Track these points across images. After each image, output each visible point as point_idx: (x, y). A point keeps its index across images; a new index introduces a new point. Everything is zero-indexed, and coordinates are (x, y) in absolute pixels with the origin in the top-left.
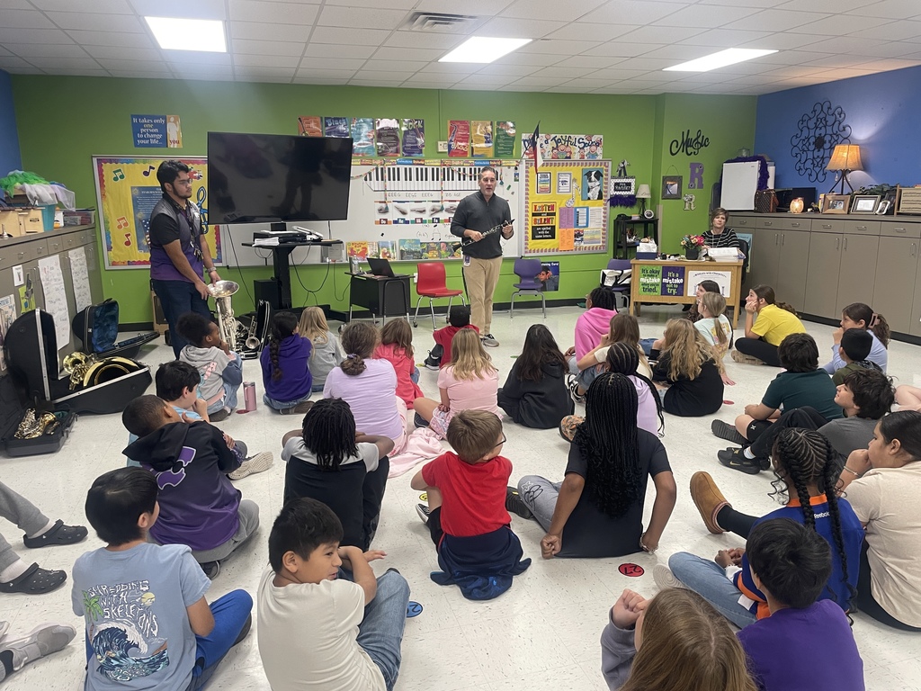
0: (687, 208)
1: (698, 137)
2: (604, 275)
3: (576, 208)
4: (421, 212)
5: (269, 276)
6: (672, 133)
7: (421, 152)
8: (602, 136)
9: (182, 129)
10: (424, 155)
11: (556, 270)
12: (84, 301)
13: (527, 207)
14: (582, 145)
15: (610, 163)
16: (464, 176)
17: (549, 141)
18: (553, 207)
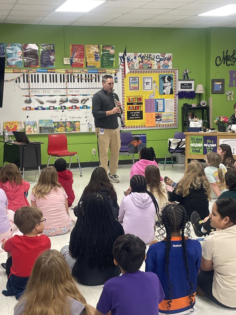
0: (228, 99)
1: (234, 54)
2: (170, 142)
3: (156, 100)
4: (53, 102)
6: (217, 52)
7: (52, 64)
8: (171, 54)
10: (54, 66)
11: (144, 139)
13: (123, 99)
14: (158, 60)
15: (177, 71)
16: (81, 79)
17: (137, 57)
18: (140, 99)
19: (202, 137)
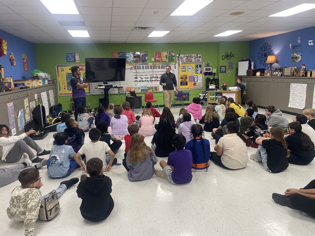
0: (228, 75)
1: (231, 54)
2: (200, 96)
3: (194, 76)
4: (147, 78)
5: (103, 97)
6: (222, 53)
7: (147, 61)
8: (201, 55)
9: (80, 57)
11: (188, 94)
12: (53, 104)
13: (179, 76)
14: (195, 58)
15: (204, 62)
16: (160, 68)
17: (185, 57)
18: (186, 76)
19: (215, 93)
